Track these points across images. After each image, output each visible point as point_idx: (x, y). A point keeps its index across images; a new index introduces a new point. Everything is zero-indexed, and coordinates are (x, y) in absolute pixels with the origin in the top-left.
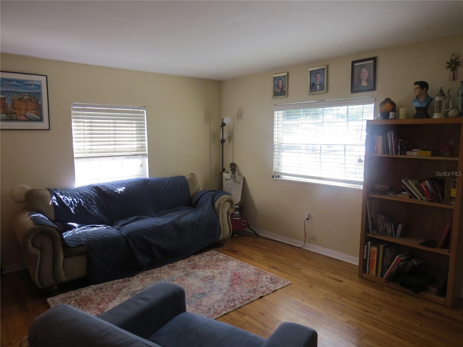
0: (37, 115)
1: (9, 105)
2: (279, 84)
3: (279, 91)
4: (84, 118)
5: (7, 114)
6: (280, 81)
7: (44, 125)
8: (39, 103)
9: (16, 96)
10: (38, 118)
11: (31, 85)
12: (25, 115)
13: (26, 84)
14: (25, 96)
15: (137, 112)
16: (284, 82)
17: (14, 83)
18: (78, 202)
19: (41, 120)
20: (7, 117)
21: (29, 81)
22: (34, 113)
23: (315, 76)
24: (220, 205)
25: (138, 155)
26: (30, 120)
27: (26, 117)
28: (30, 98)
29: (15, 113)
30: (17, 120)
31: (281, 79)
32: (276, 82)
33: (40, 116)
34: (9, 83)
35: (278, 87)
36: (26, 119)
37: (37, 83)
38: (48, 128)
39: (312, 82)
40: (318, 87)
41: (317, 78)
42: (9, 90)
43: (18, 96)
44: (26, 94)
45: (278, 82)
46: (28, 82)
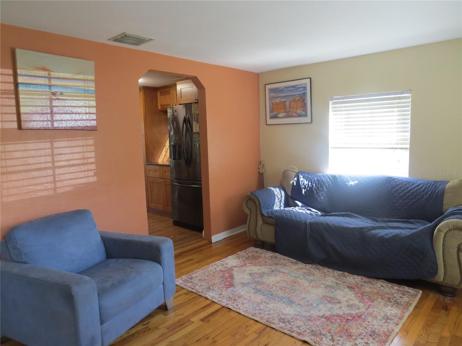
0: (304, 111)
1: (288, 106)
5: (286, 113)
7: (308, 119)
8: (305, 101)
9: (291, 98)
10: (304, 113)
11: (300, 88)
12: (296, 112)
13: (297, 88)
14: (296, 97)
15: (399, 98)
17: (291, 88)
19: (306, 115)
20: (287, 115)
21: (299, 85)
22: (302, 110)
25: (396, 148)
26: (299, 116)
27: (297, 114)
28: (299, 98)
29: (291, 112)
30: (292, 116)
33: (305, 112)
34: (288, 89)
36: (297, 115)
37: (303, 86)
38: (311, 122)
42: (288, 94)
43: (293, 98)
44: (297, 96)
46: (298, 87)
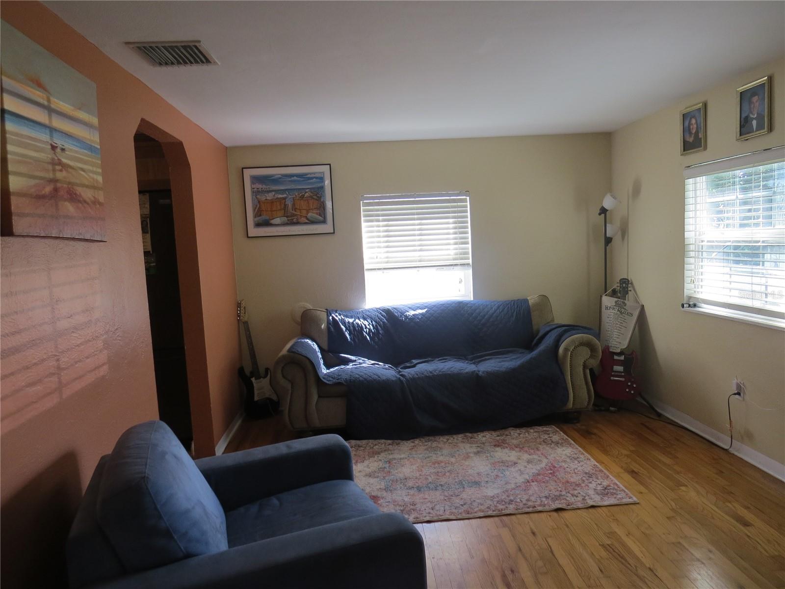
0: (320, 215)
1: (290, 206)
2: (692, 127)
3: (691, 140)
4: (378, 215)
5: (287, 217)
6: (693, 121)
7: (327, 228)
8: (322, 200)
9: (296, 194)
10: (321, 218)
11: (312, 178)
12: (306, 217)
13: (307, 178)
14: (306, 192)
15: (454, 201)
16: (698, 122)
17: (295, 178)
18: (358, 329)
19: (324, 222)
20: (288, 220)
21: (311, 174)
22: (317, 214)
23: (750, 102)
24: (566, 350)
25: (456, 265)
26: (312, 222)
27: (307, 219)
28: (311, 194)
29: (296, 215)
30: (298, 223)
31: (694, 117)
32: (687, 124)
33: (323, 216)
34: (290, 179)
35: (690, 133)
36: (307, 221)
37: (319, 175)
38: (332, 232)
39: (744, 116)
40: (754, 123)
41: (752, 106)
42: (289, 187)
43: (299, 195)
44: (307, 191)
45: (690, 124)
46: (308, 176)
